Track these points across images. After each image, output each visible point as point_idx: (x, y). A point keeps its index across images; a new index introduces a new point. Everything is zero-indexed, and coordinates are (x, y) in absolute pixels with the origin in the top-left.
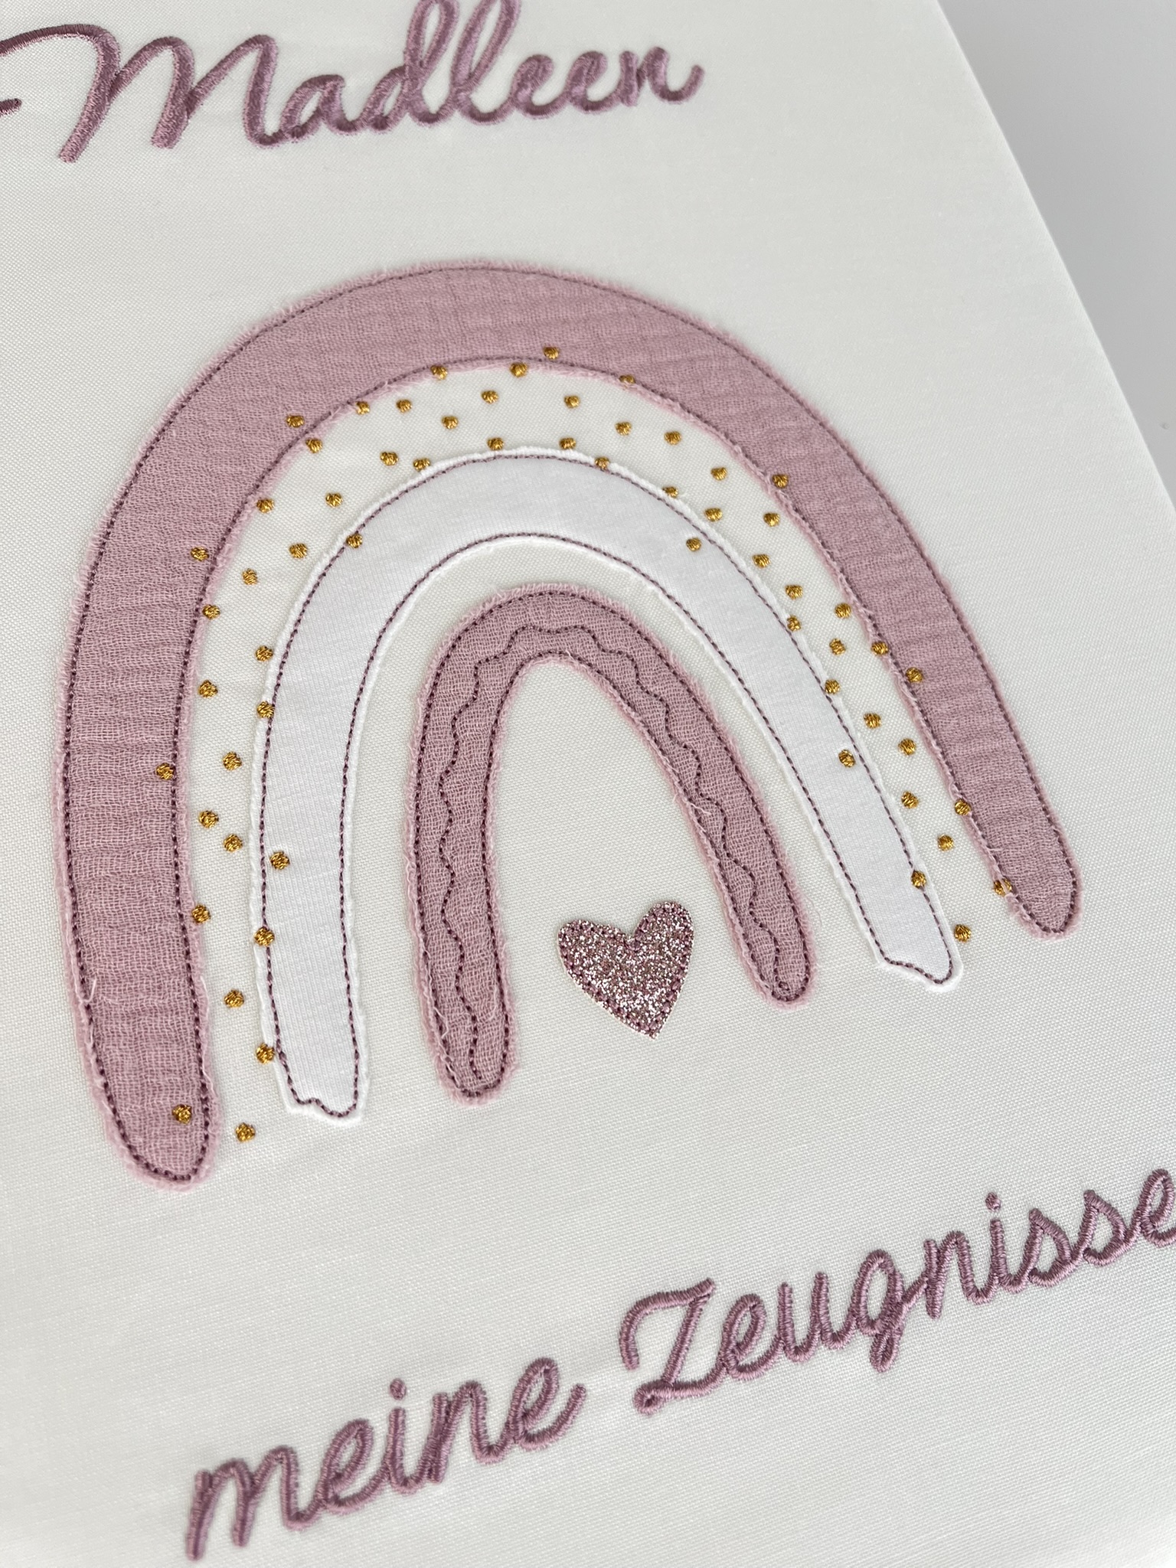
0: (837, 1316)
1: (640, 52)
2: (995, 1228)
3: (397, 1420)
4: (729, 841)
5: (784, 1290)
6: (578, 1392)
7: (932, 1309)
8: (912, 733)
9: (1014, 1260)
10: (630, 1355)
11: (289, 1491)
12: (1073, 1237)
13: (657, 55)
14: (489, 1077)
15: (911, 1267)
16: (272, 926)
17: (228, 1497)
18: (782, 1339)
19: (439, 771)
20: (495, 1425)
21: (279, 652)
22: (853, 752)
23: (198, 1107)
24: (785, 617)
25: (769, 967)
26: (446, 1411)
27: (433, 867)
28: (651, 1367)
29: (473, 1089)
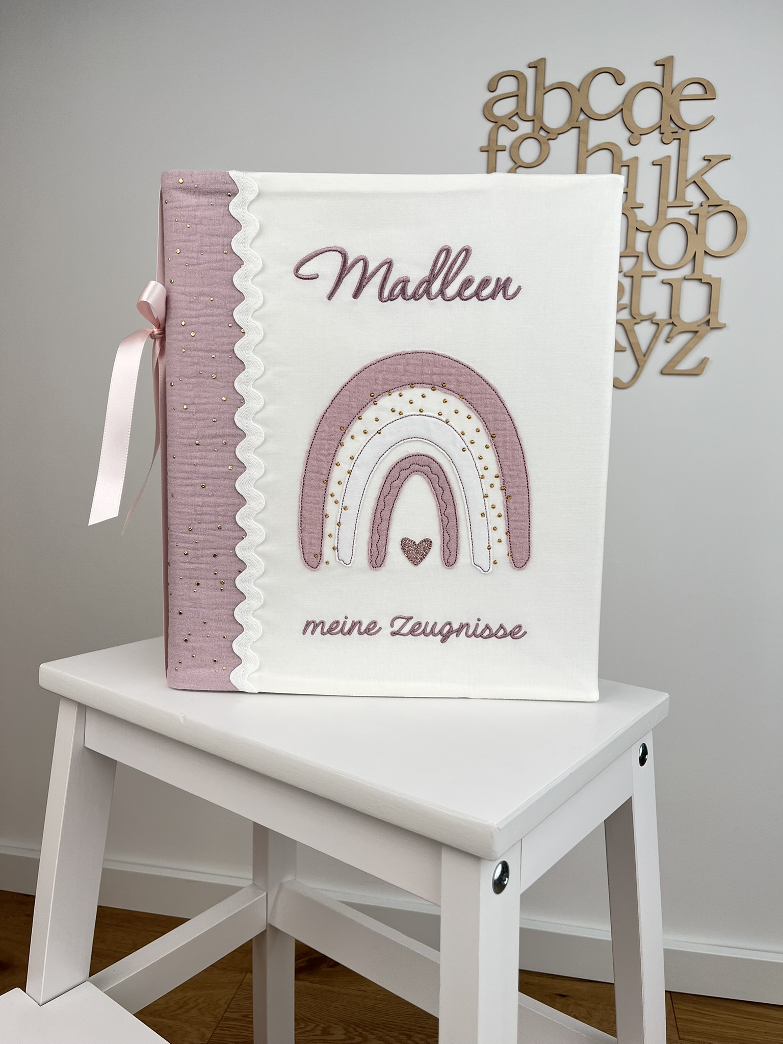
0: (437, 631)
1: (503, 279)
2: (477, 625)
3: (345, 623)
4: (447, 528)
5: (427, 623)
6: (380, 628)
7: (457, 636)
8: (503, 513)
9: (479, 632)
10: (392, 626)
11: (322, 628)
12: (494, 631)
13: (509, 280)
14: (378, 565)
15: (456, 626)
16: (341, 522)
17: (312, 626)
18: (424, 632)
19: (385, 495)
20: (363, 629)
21: (355, 459)
22: (485, 513)
23: (319, 556)
24: (481, 474)
25: (446, 558)
26: (354, 624)
27: (378, 517)
28: (396, 628)
29: (375, 566)
